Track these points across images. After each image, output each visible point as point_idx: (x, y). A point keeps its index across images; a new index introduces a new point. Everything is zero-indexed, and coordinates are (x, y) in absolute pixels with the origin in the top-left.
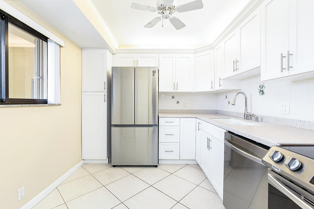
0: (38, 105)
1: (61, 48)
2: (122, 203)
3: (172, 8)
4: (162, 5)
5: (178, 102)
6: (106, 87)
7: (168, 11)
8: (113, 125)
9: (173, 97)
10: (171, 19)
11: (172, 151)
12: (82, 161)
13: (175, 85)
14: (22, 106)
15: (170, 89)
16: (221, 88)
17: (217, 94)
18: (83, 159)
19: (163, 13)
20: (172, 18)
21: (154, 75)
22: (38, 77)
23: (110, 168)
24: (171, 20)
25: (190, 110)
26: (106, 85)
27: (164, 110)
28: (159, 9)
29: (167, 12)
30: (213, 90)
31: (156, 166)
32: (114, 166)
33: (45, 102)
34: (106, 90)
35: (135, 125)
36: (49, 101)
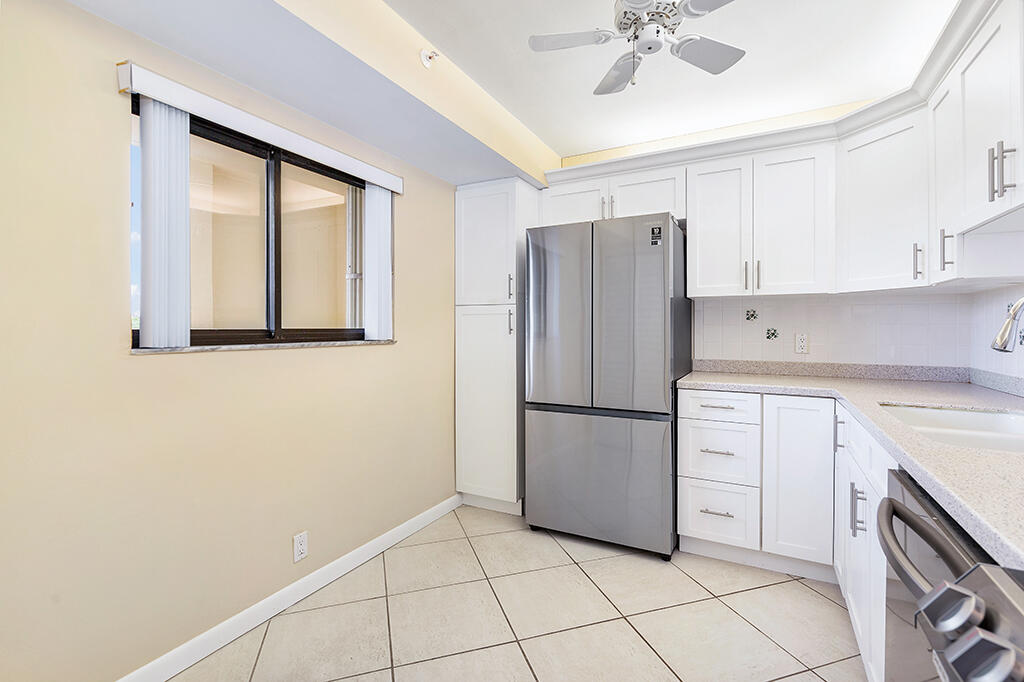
0: (339, 343)
1: (396, 197)
2: (517, 641)
3: (666, 12)
4: (626, 13)
5: (772, 334)
6: (514, 291)
7: (653, 27)
8: (532, 403)
9: (751, 316)
10: (674, 48)
11: (728, 515)
12: (456, 496)
13: (752, 272)
14: (302, 347)
15: (731, 287)
16: (950, 274)
17: (966, 297)
18: (460, 493)
19: (636, 37)
20: (677, 42)
21: (656, 243)
22: (353, 276)
23: (521, 532)
24: (676, 50)
25: (827, 365)
26: (514, 283)
27: (715, 361)
28: (623, 27)
29: (649, 32)
30: (921, 282)
31: (666, 558)
32: (534, 529)
33: (359, 335)
34: (514, 299)
35: (592, 407)
36: (370, 333)
